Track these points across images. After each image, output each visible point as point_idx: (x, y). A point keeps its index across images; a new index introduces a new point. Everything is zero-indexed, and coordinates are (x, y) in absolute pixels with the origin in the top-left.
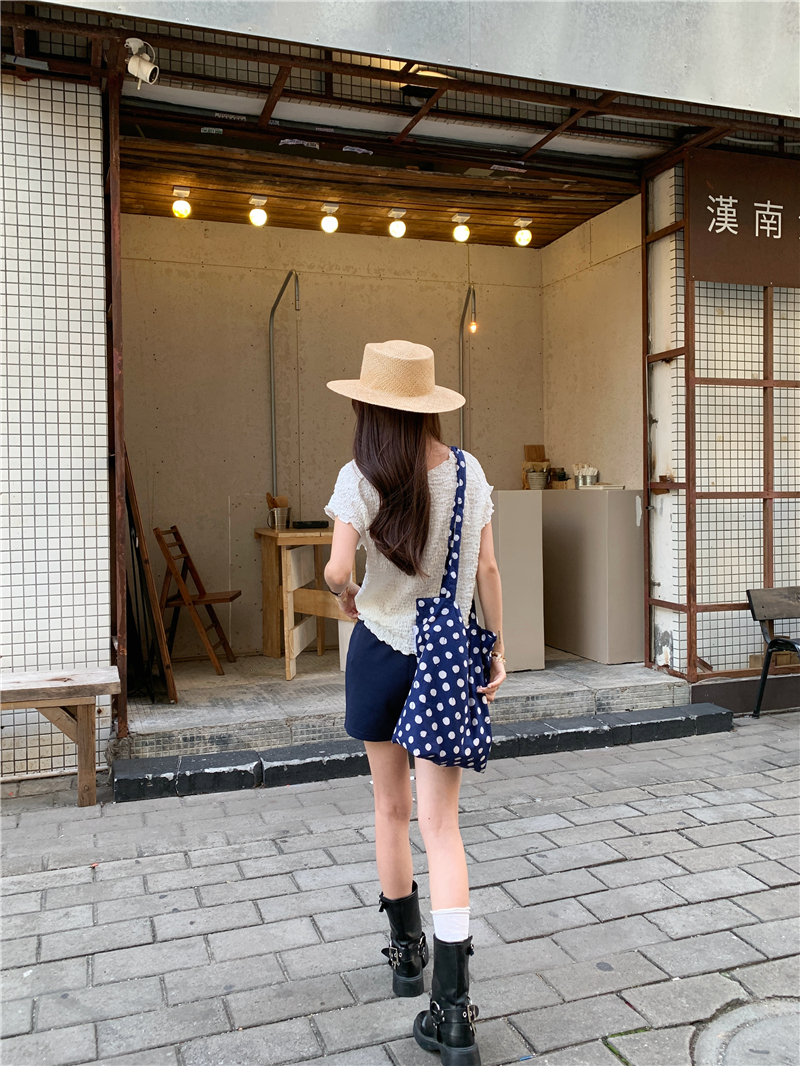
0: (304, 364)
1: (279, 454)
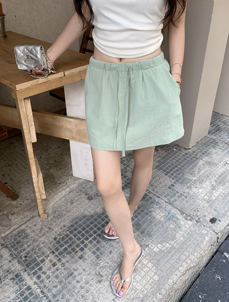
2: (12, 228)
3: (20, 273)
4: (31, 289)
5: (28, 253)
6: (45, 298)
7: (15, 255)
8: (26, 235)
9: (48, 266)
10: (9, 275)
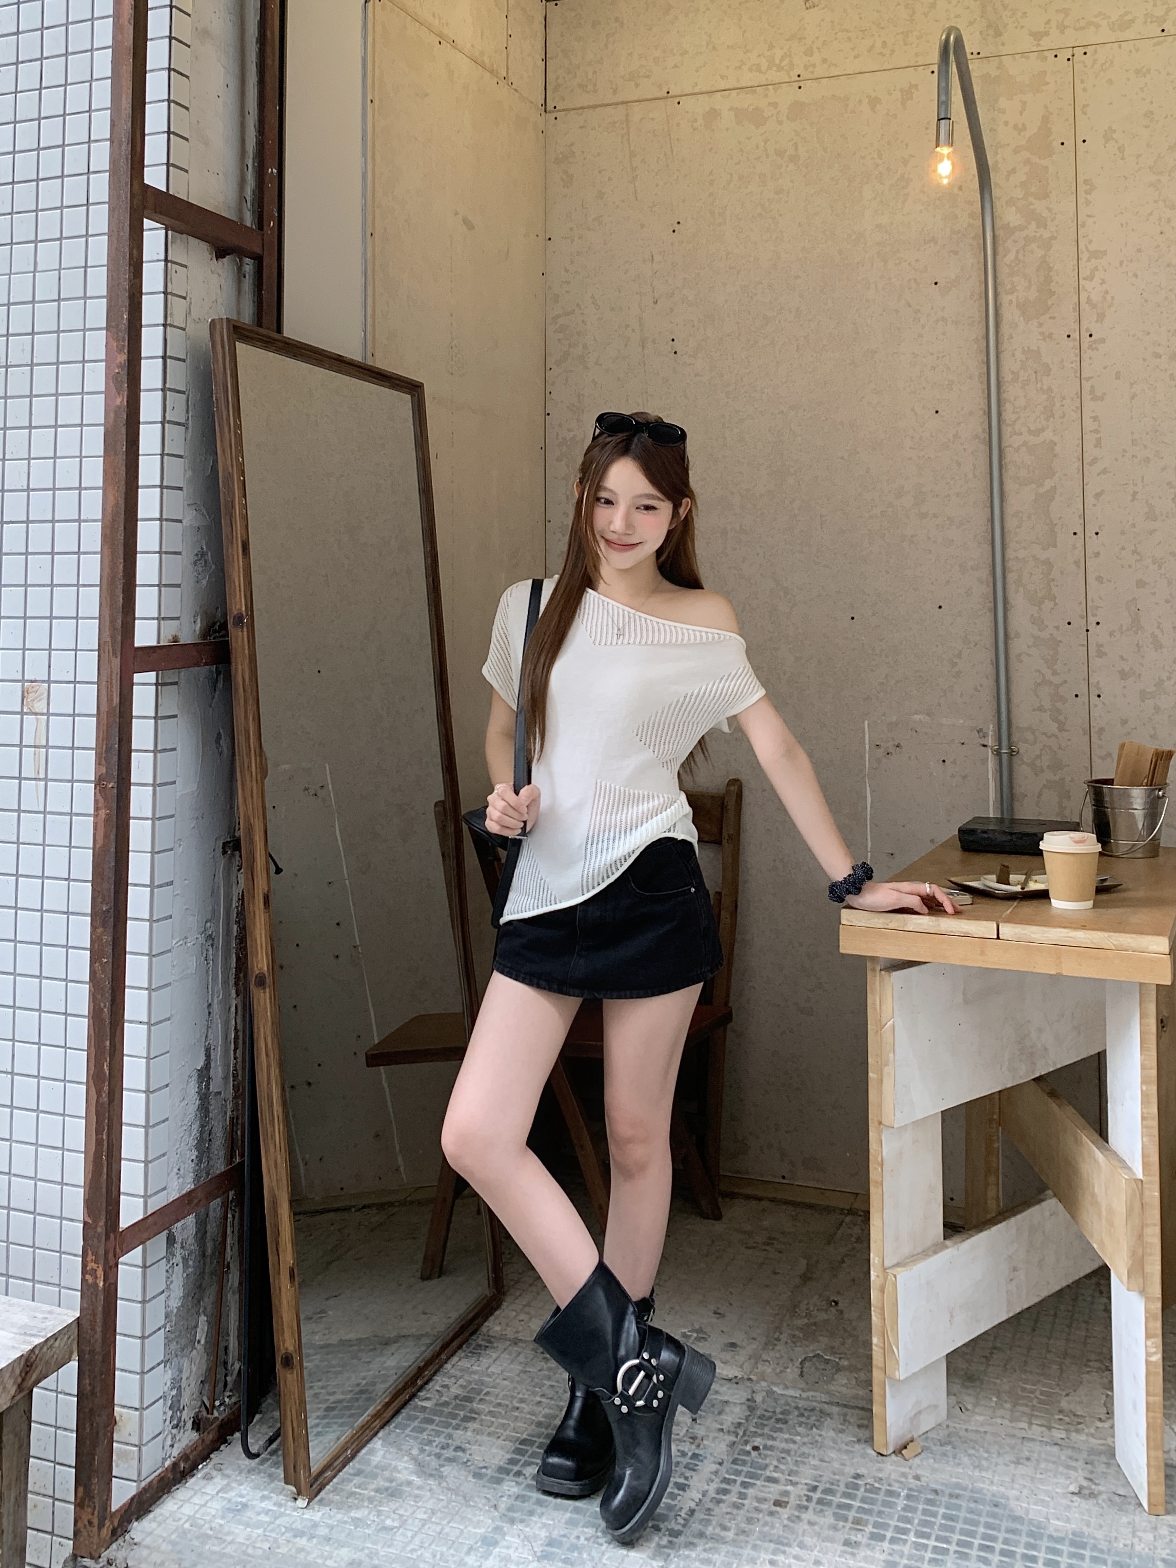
0: (1101, 317)
1: (1018, 600)
2: (811, 1393)
3: (706, 1458)
4: (684, 1490)
5: (771, 1448)
6: (682, 1522)
7: (745, 1431)
8: (817, 1423)
9: (768, 1495)
10: (688, 1444)
